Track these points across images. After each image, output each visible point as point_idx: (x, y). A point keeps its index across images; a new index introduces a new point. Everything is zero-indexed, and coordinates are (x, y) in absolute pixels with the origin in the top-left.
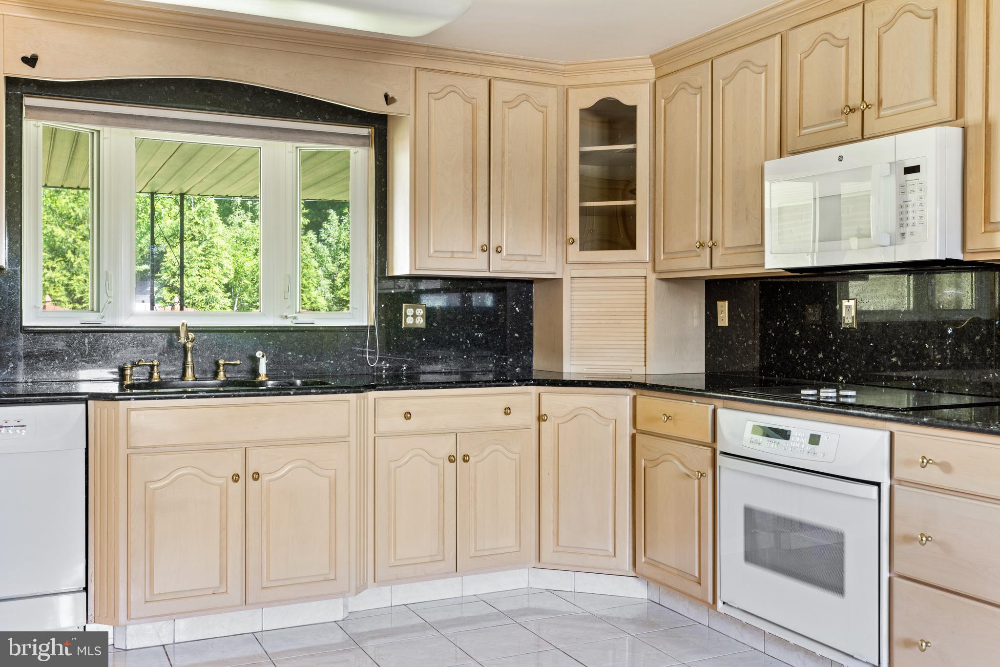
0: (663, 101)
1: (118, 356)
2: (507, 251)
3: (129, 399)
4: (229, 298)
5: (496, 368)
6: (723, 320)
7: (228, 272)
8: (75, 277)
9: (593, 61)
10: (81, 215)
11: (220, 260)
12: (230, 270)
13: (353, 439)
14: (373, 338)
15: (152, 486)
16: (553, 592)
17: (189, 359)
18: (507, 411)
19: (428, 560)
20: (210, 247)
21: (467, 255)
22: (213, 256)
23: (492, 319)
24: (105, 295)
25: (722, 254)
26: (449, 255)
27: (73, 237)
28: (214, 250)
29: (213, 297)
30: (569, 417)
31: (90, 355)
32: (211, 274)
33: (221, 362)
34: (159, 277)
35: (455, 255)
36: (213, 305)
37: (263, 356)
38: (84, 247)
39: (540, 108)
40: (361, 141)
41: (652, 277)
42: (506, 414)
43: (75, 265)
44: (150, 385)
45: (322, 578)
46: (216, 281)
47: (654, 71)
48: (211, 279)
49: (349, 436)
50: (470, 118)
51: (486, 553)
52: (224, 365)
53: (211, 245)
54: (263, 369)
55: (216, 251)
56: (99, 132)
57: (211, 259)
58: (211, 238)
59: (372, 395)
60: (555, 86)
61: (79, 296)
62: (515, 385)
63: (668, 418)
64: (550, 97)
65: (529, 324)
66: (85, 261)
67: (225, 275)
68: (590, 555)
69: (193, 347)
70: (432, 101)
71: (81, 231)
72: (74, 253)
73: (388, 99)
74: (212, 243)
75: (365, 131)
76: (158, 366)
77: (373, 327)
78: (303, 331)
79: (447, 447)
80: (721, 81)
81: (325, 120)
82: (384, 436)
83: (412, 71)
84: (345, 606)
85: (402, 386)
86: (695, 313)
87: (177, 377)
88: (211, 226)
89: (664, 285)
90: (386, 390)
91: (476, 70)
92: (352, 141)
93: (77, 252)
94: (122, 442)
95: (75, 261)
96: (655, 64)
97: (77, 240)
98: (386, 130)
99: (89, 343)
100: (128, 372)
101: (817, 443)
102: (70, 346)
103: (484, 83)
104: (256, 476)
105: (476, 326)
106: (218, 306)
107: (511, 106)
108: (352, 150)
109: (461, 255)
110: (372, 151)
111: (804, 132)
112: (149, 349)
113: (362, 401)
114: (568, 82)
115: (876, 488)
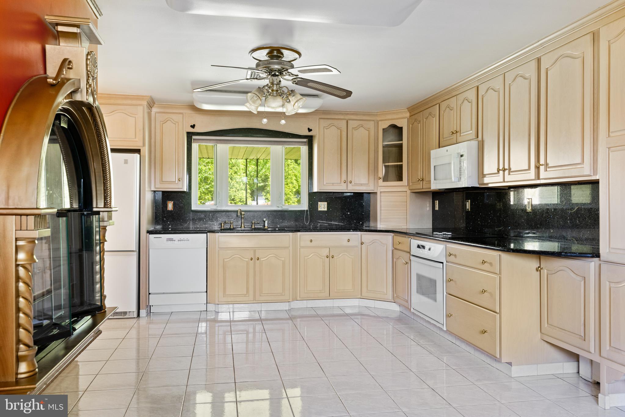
0: (411, 125)
1: (220, 220)
2: (354, 182)
3: (219, 233)
4: (296, 198)
5: (355, 226)
6: (437, 208)
7: (296, 186)
8: (231, 189)
9: (387, 111)
10: (234, 163)
11: (292, 181)
12: (296, 185)
13: (291, 248)
14: (307, 214)
15: (226, 260)
16: (368, 308)
17: (243, 221)
18: (349, 241)
19: (319, 292)
20: (288, 175)
21: (339, 184)
22: (289, 179)
23: (353, 208)
24: (218, 200)
25: (426, 183)
26: (332, 184)
27: (231, 172)
28: (290, 176)
29: (289, 198)
30: (371, 243)
31: (212, 219)
32: (288, 187)
33: (253, 222)
34: (267, 189)
35: (334, 184)
36: (289, 201)
37: (266, 220)
38: (235, 176)
39: (367, 129)
40: (304, 144)
41: (409, 192)
42: (348, 242)
43: (232, 184)
44: (230, 229)
45: (280, 294)
46: (290, 190)
47: (409, 114)
48: (288, 189)
49: (289, 247)
50: (340, 134)
51: (341, 291)
52: (254, 223)
53: (288, 174)
54: (266, 225)
55: (290, 177)
56: (216, 145)
57: (288, 181)
58: (288, 171)
59: (299, 233)
60: (373, 121)
61: (233, 197)
62: (352, 231)
63: (399, 243)
64: (371, 125)
65: (368, 210)
66: (235, 182)
67: (294, 187)
68: (378, 293)
69: (244, 217)
70: (325, 130)
71: (234, 169)
72: (231, 179)
73: (310, 130)
74: (289, 173)
75: (305, 140)
76: (233, 223)
77: (307, 211)
78: (282, 212)
79: (326, 252)
80: (425, 119)
81: (290, 138)
82: (303, 247)
83: (318, 119)
84: (289, 305)
85: (309, 231)
86: (428, 205)
87: (239, 227)
88: (288, 165)
89: (414, 194)
90: (307, 232)
91: (342, 117)
92: (300, 144)
93: (232, 179)
94: (217, 246)
95: (231, 183)
96: (409, 111)
97: (232, 173)
98: (312, 139)
99: (211, 215)
100: (223, 225)
101: (430, 250)
102: (206, 217)
103: (345, 122)
104: (258, 259)
105: (347, 210)
106: (291, 202)
107: (356, 129)
108: (301, 147)
109: (336, 184)
110: (308, 147)
111: (444, 139)
112: (231, 217)
113: (295, 235)
114: (379, 119)
115: (442, 264)
